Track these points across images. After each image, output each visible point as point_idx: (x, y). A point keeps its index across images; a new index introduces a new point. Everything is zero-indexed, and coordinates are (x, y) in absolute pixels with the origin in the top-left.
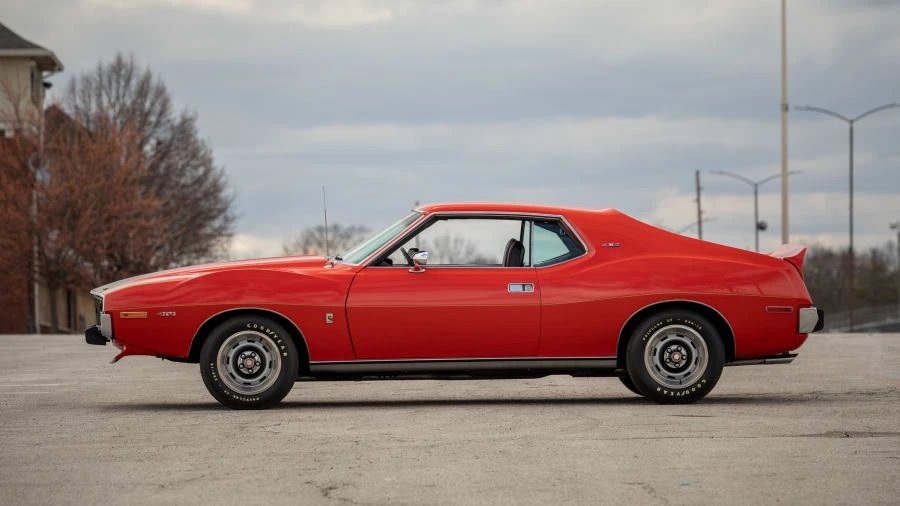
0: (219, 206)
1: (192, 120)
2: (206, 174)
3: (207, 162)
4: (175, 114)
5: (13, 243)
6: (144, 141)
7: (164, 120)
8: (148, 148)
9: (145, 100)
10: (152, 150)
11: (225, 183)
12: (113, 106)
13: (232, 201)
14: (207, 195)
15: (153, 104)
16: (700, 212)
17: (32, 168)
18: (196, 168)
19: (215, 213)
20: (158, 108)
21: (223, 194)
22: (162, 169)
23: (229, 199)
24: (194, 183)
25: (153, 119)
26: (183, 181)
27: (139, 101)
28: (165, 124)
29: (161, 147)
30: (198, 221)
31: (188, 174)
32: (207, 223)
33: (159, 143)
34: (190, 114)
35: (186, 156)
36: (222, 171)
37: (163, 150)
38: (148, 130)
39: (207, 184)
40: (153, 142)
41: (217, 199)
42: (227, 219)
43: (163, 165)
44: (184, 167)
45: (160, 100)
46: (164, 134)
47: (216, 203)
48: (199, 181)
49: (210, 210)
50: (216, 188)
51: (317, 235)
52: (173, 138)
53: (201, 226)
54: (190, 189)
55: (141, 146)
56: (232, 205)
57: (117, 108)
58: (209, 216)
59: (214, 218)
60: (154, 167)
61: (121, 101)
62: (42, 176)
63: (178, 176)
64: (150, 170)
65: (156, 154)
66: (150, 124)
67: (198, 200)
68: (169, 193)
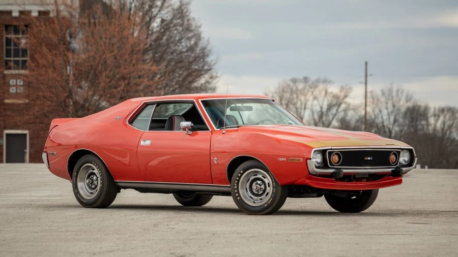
0: (206, 67)
2: (196, 44)
3: (198, 37)
5: (52, 96)
6: (152, 19)
7: (166, 5)
8: (156, 24)
10: (158, 26)
11: (210, 51)
13: (215, 64)
14: (196, 59)
17: (68, 39)
18: (189, 39)
19: (203, 72)
21: (209, 59)
22: (164, 41)
23: (213, 63)
24: (186, 51)
25: (159, 3)
26: (180, 48)
28: (168, 7)
29: (163, 24)
31: (183, 44)
32: (198, 80)
33: (163, 21)
35: (183, 30)
36: (208, 40)
37: (166, 26)
38: (155, 11)
39: (198, 50)
40: (158, 20)
41: (205, 63)
42: (211, 78)
43: (165, 38)
44: (180, 40)
46: (166, 14)
47: (204, 66)
48: (191, 49)
49: (200, 70)
50: (204, 55)
52: (172, 20)
53: (192, 82)
55: (149, 24)
56: (215, 67)
58: (199, 73)
60: (158, 39)
62: (76, 44)
63: (176, 45)
64: (155, 41)
65: (161, 29)
66: (157, 7)
67: (190, 63)
68: (169, 57)
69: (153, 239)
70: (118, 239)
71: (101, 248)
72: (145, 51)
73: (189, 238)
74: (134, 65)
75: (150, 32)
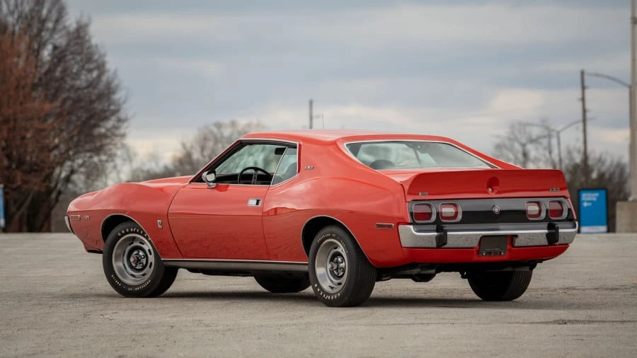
0: (112, 107)
1: (87, 25)
2: (99, 77)
3: (101, 67)
4: (71, 21)
6: (42, 45)
7: (60, 27)
8: (46, 53)
9: (43, 7)
10: (49, 55)
11: (117, 86)
12: (12, 13)
13: (124, 102)
14: (101, 97)
15: (49, 11)
16: (584, 111)
18: (90, 71)
19: (108, 114)
20: (54, 15)
21: (116, 97)
22: (58, 74)
23: (121, 101)
24: (87, 87)
25: (50, 25)
26: (78, 83)
27: (37, 8)
28: (61, 30)
29: (56, 52)
30: (93, 122)
31: (83, 77)
32: (102, 124)
33: (55, 48)
34: (84, 20)
35: (81, 60)
36: (115, 73)
37: (60, 56)
38: (45, 35)
39: (101, 86)
40: (50, 47)
41: (111, 103)
42: (119, 120)
43: (59, 69)
44: (79, 71)
45: (57, 7)
46: (60, 40)
47: (109, 105)
48: (92, 85)
49: (104, 111)
50: (109, 91)
51: (215, 130)
52: (68, 44)
53: (96, 126)
54: (86, 91)
55: (37, 53)
56: (125, 106)
57: (16, 15)
58: (103, 116)
59: (106, 118)
60: (50, 71)
61: (20, 8)
63: (73, 79)
64: (46, 74)
65: (53, 58)
66: (47, 30)
67: (92, 102)
68: (64, 96)
69: (88, 336)
70: (38, 336)
71: (16, 350)
72: (34, 87)
73: (139, 333)
74: (21, 103)
75: (39, 64)
